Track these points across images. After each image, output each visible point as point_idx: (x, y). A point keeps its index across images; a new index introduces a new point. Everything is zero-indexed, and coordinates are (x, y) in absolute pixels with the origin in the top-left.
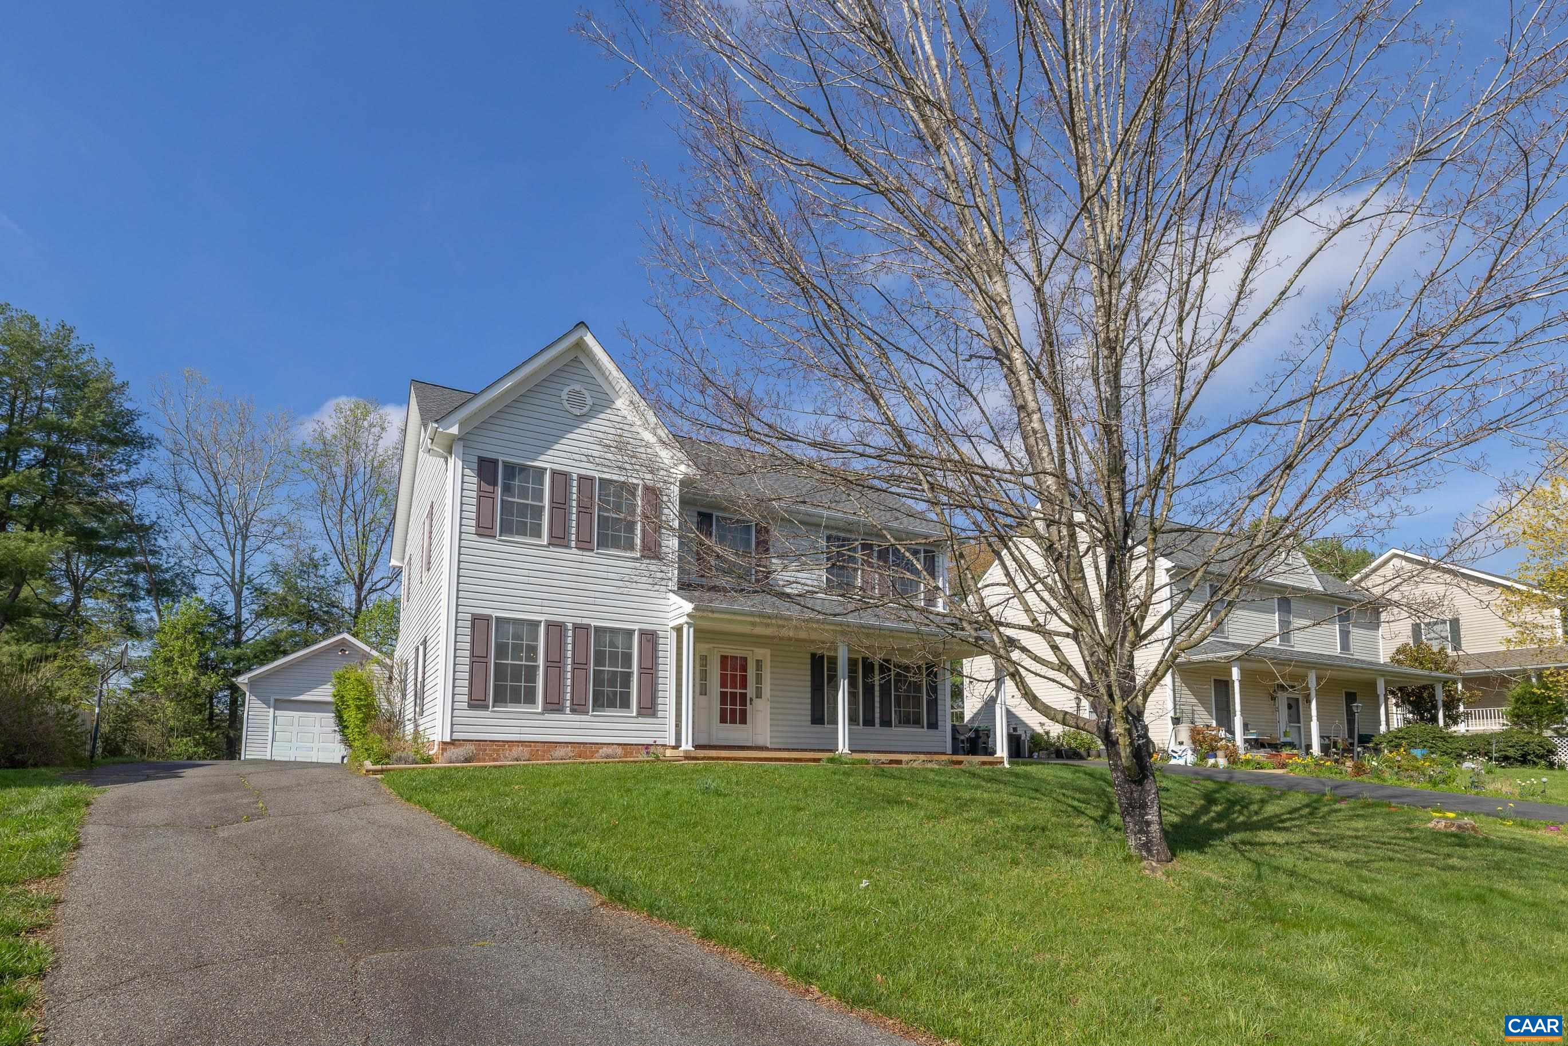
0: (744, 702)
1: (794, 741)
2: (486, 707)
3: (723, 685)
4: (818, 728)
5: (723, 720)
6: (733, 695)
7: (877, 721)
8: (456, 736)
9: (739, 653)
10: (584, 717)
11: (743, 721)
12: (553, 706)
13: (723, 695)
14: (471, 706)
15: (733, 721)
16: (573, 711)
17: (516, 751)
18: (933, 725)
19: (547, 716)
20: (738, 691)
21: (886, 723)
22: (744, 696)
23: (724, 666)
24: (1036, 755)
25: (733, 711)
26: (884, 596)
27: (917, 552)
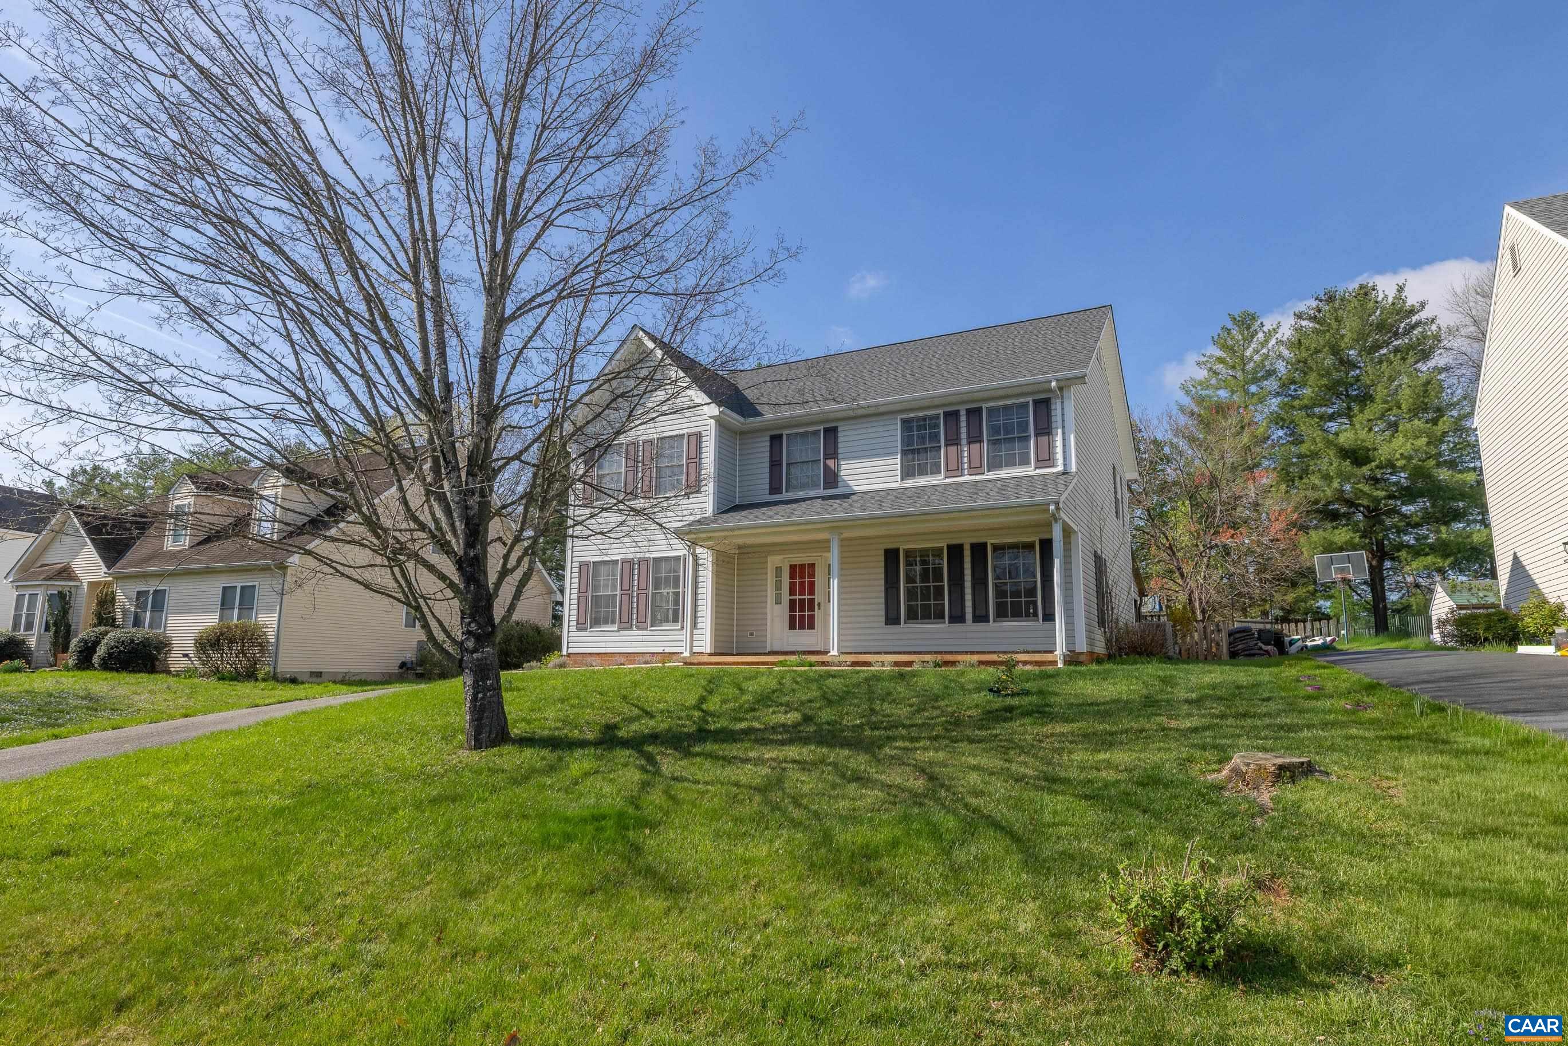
0: (811, 608)
2: (586, 629)
3: (792, 592)
5: (792, 627)
6: (802, 601)
7: (969, 615)
8: (571, 651)
9: (807, 561)
10: (645, 632)
11: (811, 626)
12: (627, 625)
13: (792, 603)
14: (578, 629)
15: (802, 627)
16: (638, 628)
18: (1050, 615)
19: (622, 633)
20: (806, 597)
21: (981, 618)
22: (812, 602)
23: (792, 576)
25: (802, 617)
26: (976, 470)
27: (1024, 406)
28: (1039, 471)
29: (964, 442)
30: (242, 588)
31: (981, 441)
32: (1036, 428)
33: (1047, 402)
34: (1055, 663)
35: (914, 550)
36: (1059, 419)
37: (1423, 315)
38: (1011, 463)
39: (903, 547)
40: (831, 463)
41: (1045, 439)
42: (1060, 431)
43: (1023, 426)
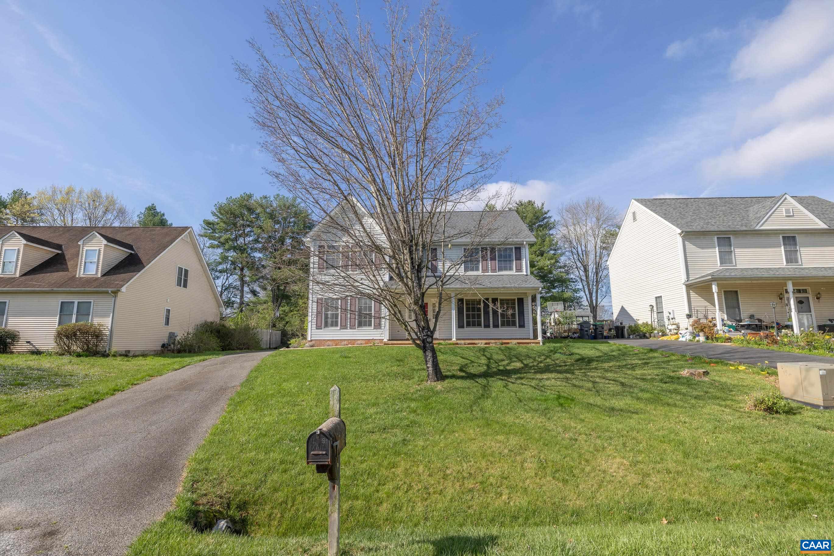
1: (447, 335)
2: (321, 329)
4: (461, 330)
7: (491, 325)
8: (312, 339)
10: (354, 330)
12: (344, 327)
14: (317, 329)
16: (351, 328)
17: (343, 343)
18: (522, 326)
19: (342, 331)
21: (496, 326)
24: (631, 336)
26: (494, 270)
27: (512, 249)
28: (517, 273)
29: (489, 260)
30: (78, 302)
31: (495, 260)
32: (516, 258)
33: (520, 248)
34: (539, 343)
35: (469, 300)
36: (524, 255)
37: (547, 215)
38: (506, 269)
39: (465, 298)
40: (434, 262)
41: (519, 261)
42: (524, 259)
43: (510, 256)
